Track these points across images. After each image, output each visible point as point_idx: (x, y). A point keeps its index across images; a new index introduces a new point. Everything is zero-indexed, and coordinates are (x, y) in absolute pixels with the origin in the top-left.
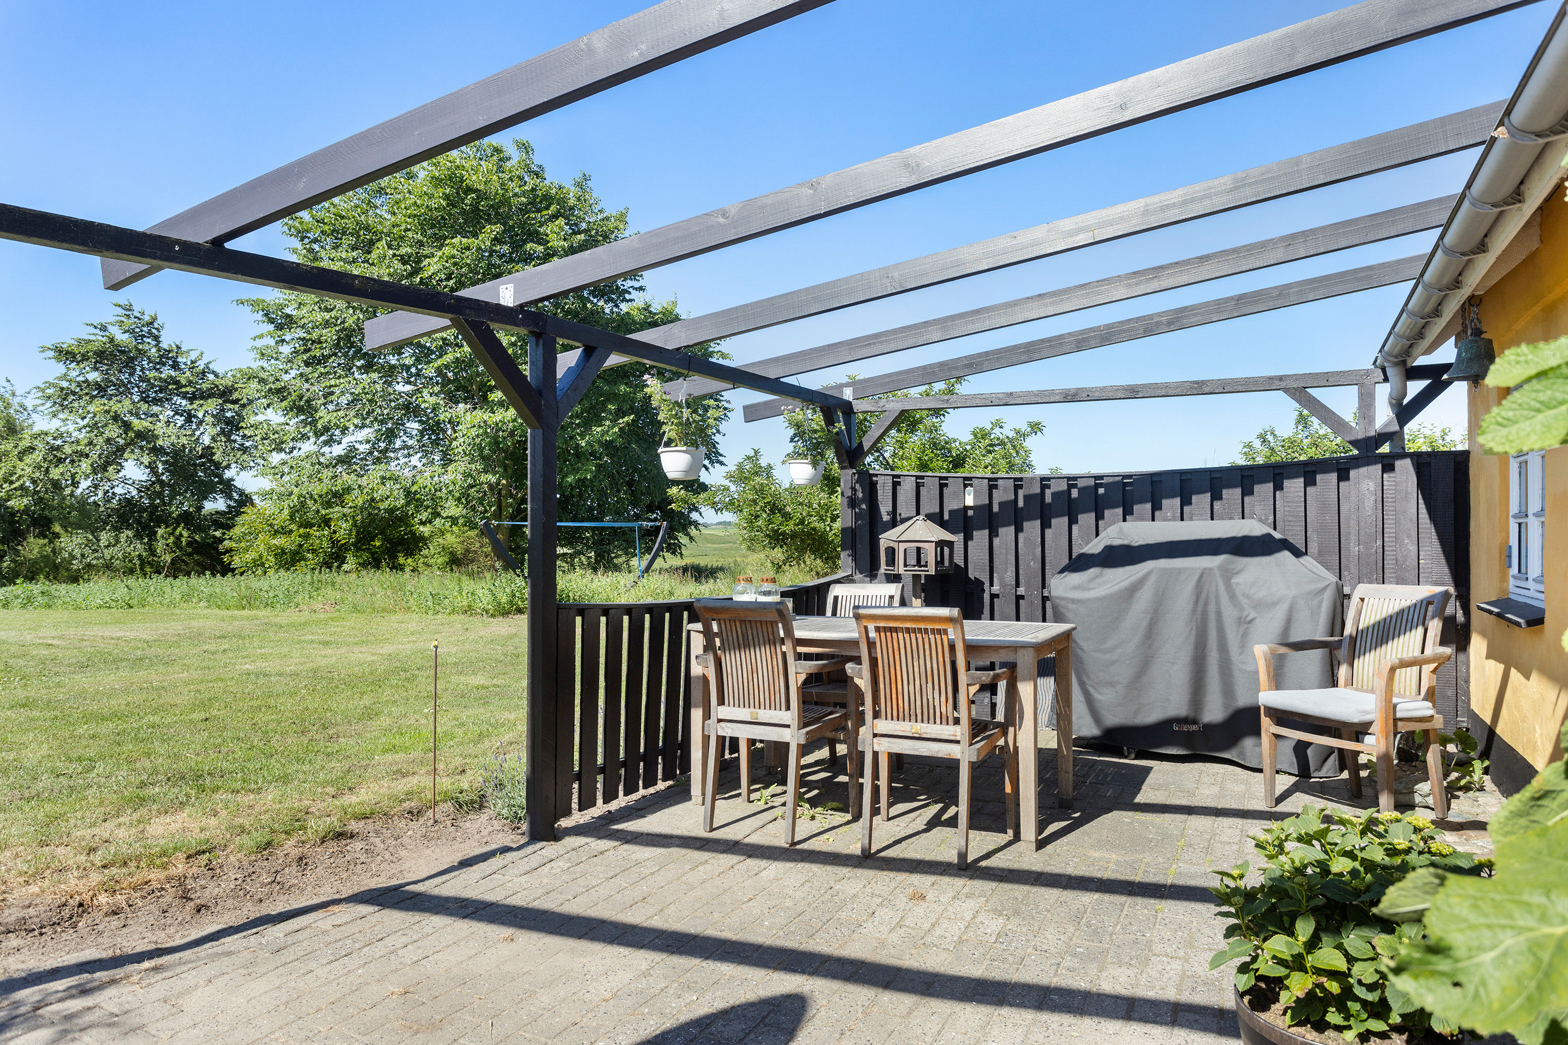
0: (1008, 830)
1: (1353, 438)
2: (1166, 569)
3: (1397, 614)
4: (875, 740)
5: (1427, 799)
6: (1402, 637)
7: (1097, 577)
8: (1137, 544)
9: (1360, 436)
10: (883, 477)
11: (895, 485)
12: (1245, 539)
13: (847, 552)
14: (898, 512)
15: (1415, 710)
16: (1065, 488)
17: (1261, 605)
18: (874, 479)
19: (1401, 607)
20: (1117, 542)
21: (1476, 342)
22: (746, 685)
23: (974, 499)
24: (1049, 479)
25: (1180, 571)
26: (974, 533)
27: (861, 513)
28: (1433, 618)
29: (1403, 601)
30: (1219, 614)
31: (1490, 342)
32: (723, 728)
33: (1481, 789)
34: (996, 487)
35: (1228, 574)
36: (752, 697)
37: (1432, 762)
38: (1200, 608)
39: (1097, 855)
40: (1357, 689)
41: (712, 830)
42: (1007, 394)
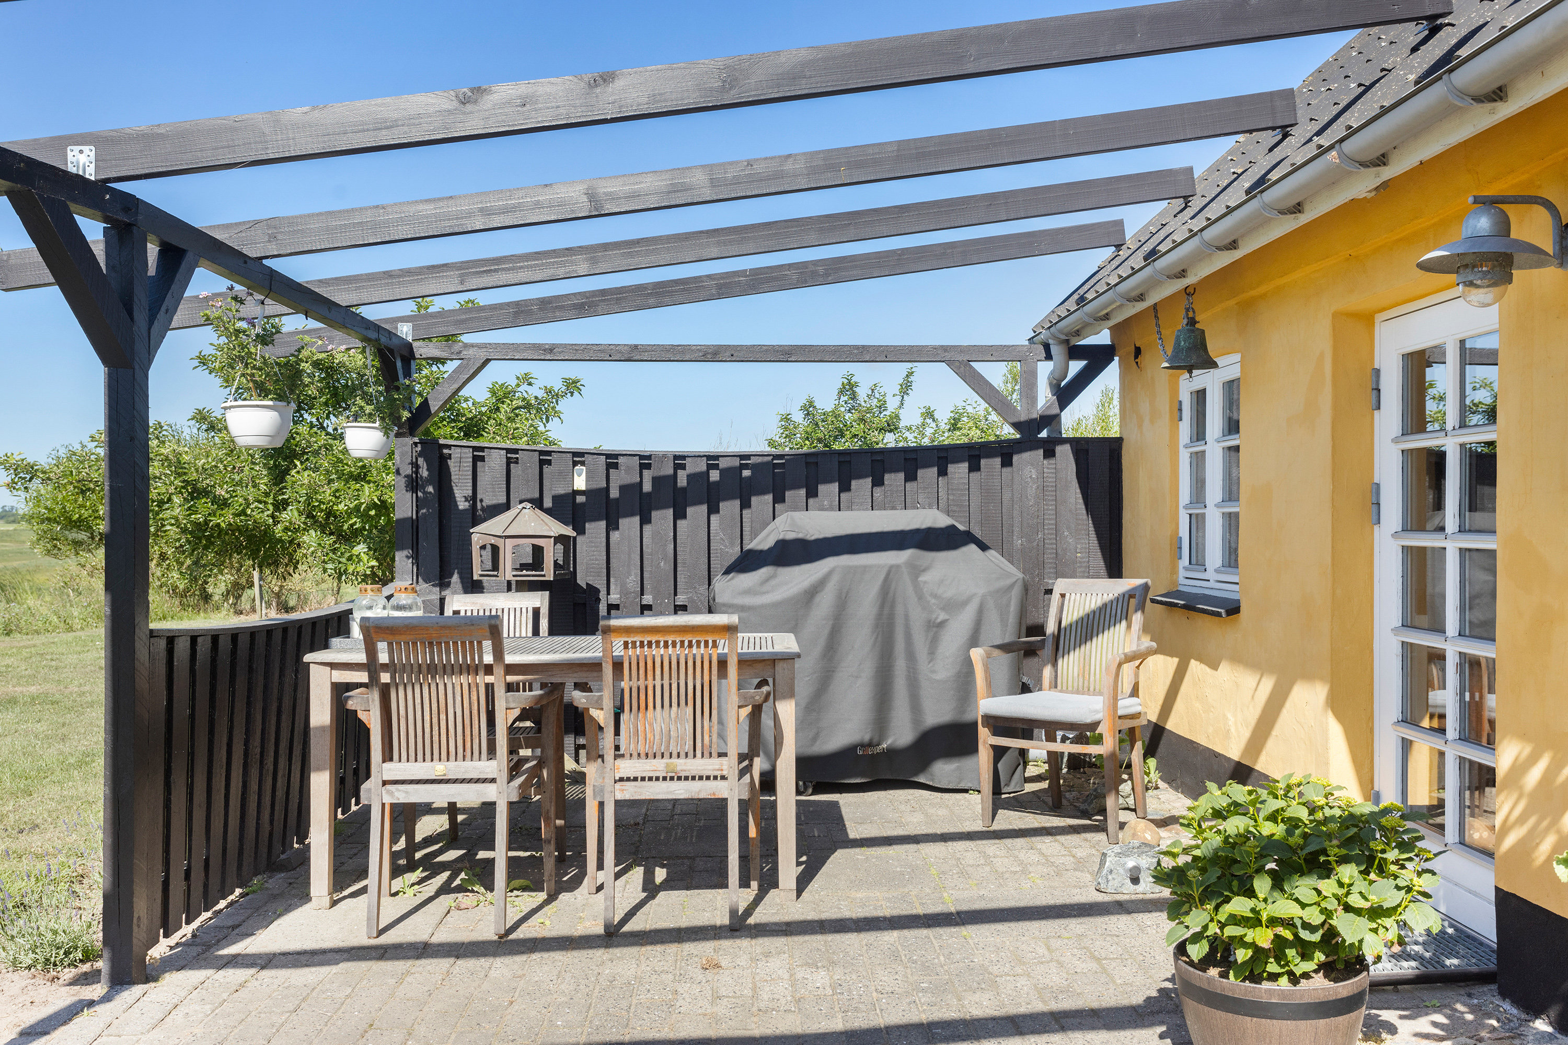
0: (752, 883)
1: (1016, 420)
2: (850, 567)
3: (1100, 609)
4: (618, 786)
5: (1127, 800)
6: (1106, 632)
7: (767, 580)
8: (813, 538)
9: (1023, 418)
10: (459, 450)
11: (477, 459)
12: (930, 531)
13: (405, 553)
14: (479, 497)
15: (1131, 706)
16: (704, 468)
17: (954, 606)
18: (445, 451)
19: (1104, 601)
20: (791, 536)
21: (1193, 331)
22: (427, 730)
23: (587, 481)
24: (683, 458)
25: (865, 569)
26: (587, 525)
27: (425, 498)
28: (1136, 611)
29: (1105, 595)
30: (907, 617)
31: (1203, 332)
32: (391, 793)
33: (1157, 788)
34: (616, 466)
35: (916, 571)
36: (436, 746)
37: (1137, 760)
38: (886, 611)
39: (860, 895)
40: (1061, 691)
41: (381, 932)
42: (630, 346)
